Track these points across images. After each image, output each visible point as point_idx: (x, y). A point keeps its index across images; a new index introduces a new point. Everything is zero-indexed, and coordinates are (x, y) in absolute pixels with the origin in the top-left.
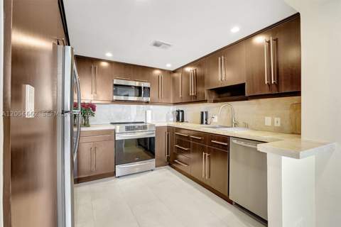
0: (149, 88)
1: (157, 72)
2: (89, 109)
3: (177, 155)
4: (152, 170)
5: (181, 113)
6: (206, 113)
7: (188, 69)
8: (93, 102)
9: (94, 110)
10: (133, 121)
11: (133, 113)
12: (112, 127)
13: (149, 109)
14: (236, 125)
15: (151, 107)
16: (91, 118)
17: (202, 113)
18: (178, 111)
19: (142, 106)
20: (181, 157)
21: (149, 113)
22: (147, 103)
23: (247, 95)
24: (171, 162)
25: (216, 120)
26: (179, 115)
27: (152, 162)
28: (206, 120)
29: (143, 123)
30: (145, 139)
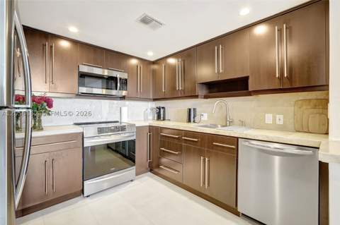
0: (126, 80)
1: (134, 62)
2: (42, 104)
3: (160, 158)
4: (132, 181)
5: (162, 110)
6: (194, 109)
7: (172, 61)
8: (48, 95)
9: (50, 105)
10: (104, 120)
11: (105, 110)
12: (79, 129)
13: (125, 106)
14: (231, 123)
15: (127, 103)
16: (44, 118)
17: (190, 110)
18: (159, 109)
19: (115, 102)
20: (164, 160)
21: (125, 110)
22: (123, 98)
23: (250, 89)
24: (153, 167)
25: (205, 117)
26: (159, 112)
27: (131, 171)
28: (194, 118)
29: (117, 122)
30: (124, 142)
